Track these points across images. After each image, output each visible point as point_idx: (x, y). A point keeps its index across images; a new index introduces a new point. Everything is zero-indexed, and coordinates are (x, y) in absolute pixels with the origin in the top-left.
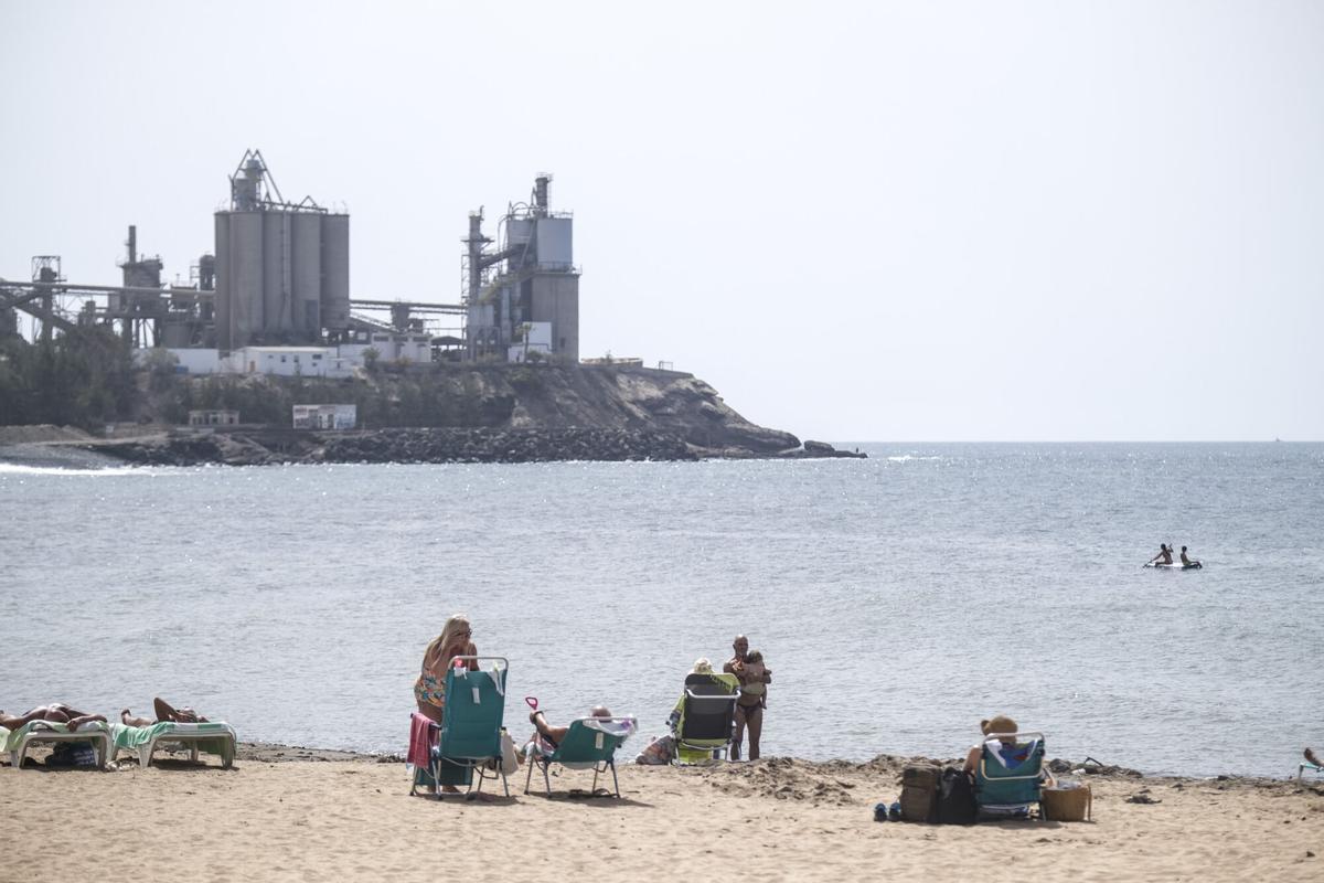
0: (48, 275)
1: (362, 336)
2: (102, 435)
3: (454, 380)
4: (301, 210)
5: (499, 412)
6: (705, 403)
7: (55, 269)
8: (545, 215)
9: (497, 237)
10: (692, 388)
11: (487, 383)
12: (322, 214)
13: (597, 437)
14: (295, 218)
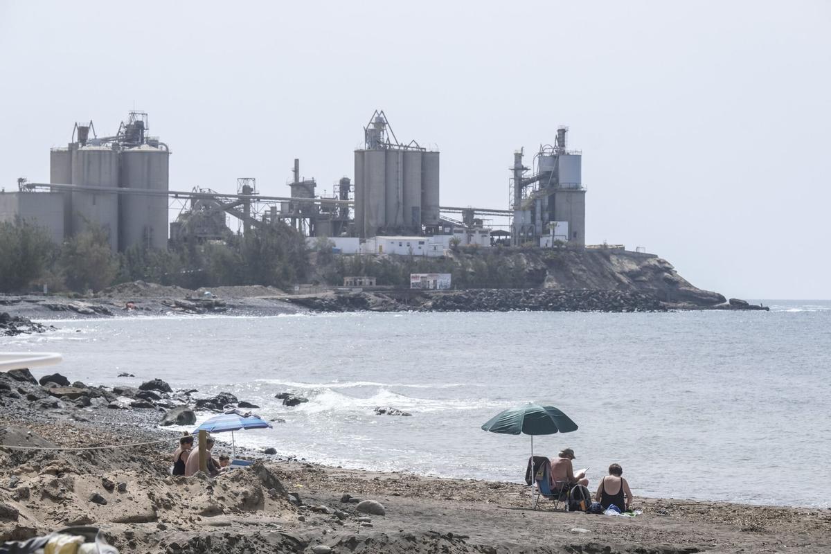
0: (247, 190)
1: (447, 230)
3: (508, 258)
4: (410, 149)
5: (537, 278)
6: (666, 274)
7: (252, 187)
8: (563, 153)
9: (532, 168)
10: (657, 264)
11: (528, 259)
12: (422, 152)
13: (603, 295)
14: (406, 154)
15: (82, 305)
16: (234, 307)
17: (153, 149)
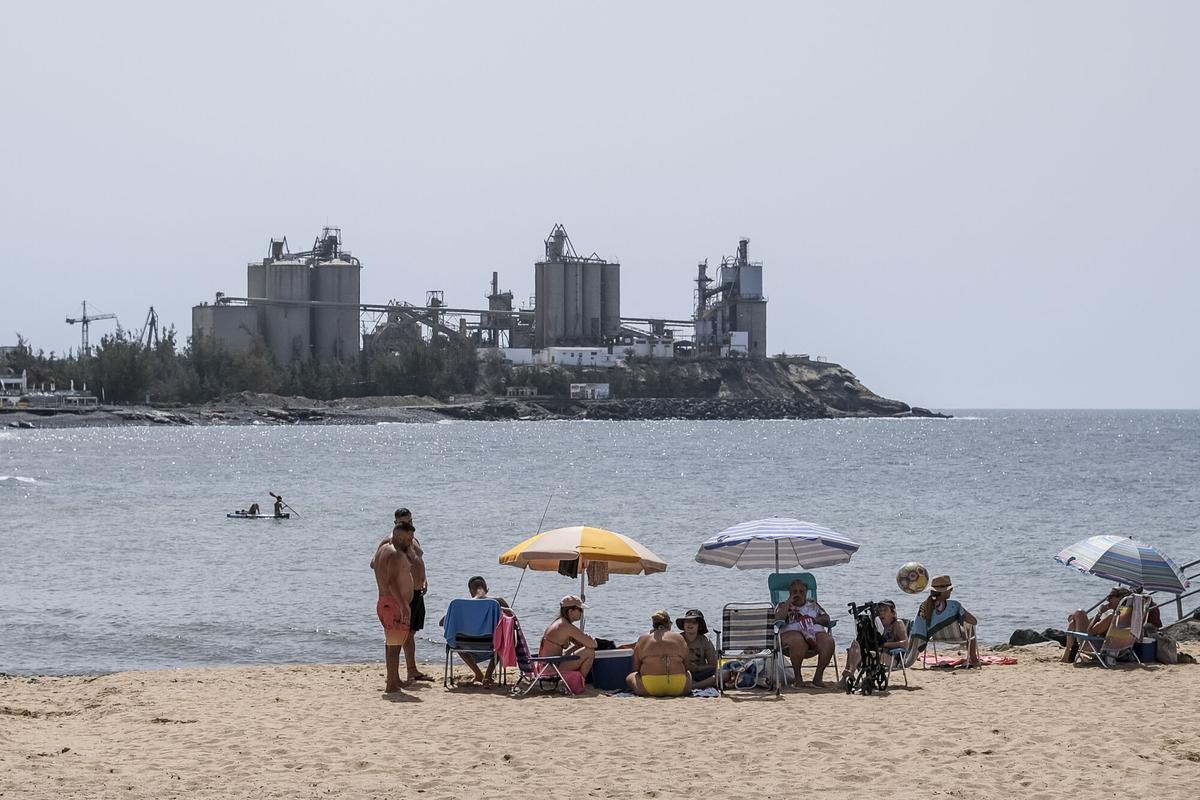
0: (436, 302)
1: (628, 340)
2: (447, 403)
3: (683, 368)
4: (590, 261)
5: (712, 388)
6: (846, 383)
7: (440, 299)
8: (745, 264)
9: (716, 279)
10: (838, 373)
11: (703, 370)
12: (602, 265)
13: (766, 404)
14: (585, 266)
15: (159, 414)
16: (333, 416)
17: (344, 263)
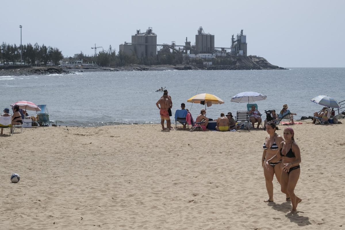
0: (173, 44)
1: (216, 52)
2: (176, 66)
3: (228, 58)
5: (235, 63)
6: (265, 62)
8: (242, 35)
9: (236, 39)
10: (263, 60)
11: (233, 59)
12: (210, 35)
13: (247, 66)
14: (207, 36)
15: (112, 69)
16: (151, 69)
17: (153, 35)
